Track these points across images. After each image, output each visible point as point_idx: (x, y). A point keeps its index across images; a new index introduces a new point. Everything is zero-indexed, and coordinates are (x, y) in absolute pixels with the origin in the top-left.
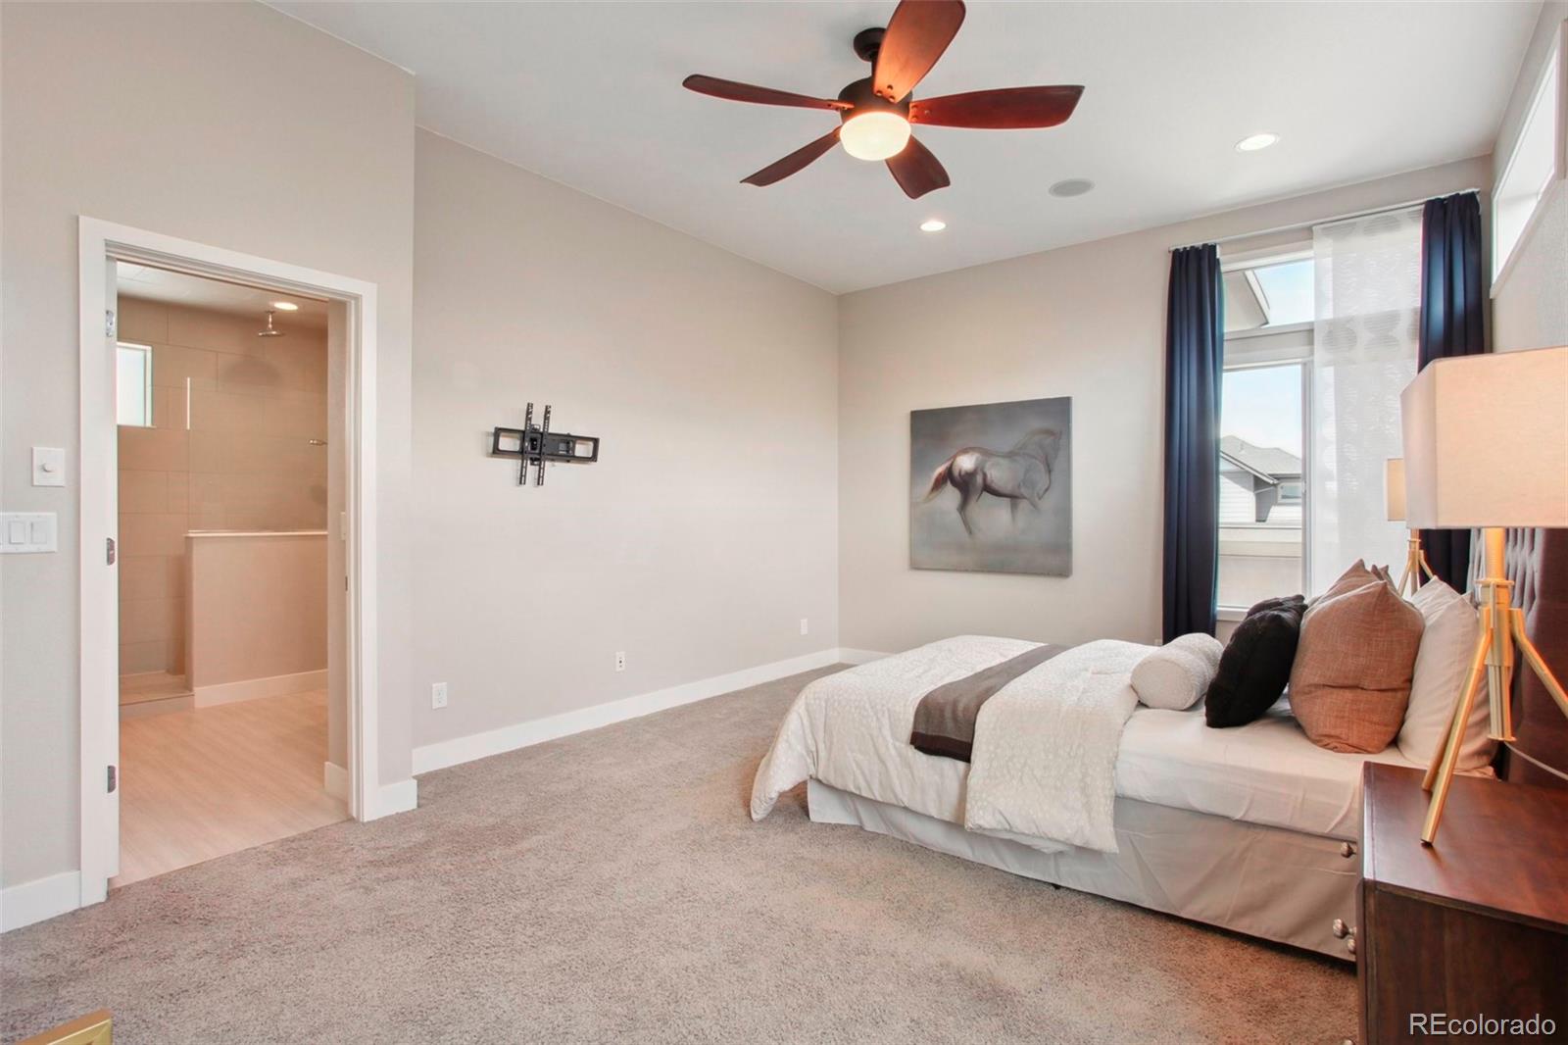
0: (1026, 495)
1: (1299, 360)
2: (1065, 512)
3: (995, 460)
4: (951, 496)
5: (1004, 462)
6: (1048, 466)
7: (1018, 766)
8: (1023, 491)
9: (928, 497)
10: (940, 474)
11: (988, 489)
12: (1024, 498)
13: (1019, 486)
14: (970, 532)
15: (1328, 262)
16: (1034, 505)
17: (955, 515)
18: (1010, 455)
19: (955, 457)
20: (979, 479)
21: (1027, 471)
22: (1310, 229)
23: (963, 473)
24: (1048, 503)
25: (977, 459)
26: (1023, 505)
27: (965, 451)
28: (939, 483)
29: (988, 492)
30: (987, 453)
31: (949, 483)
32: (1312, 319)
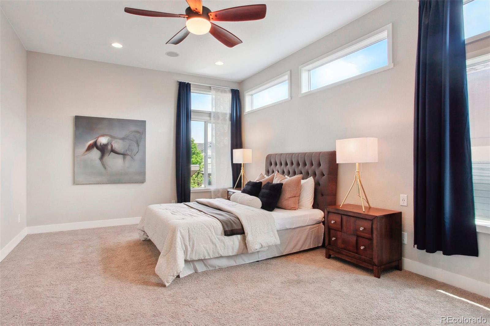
0: (129, 154)
1: (204, 120)
2: (143, 161)
3: (116, 140)
4: (95, 154)
5: (121, 142)
6: (138, 144)
7: (259, 230)
8: (128, 152)
9: (84, 153)
10: (91, 144)
11: (113, 151)
12: (128, 155)
13: (127, 151)
14: (105, 168)
15: (214, 96)
16: (132, 157)
17: (98, 162)
18: (123, 139)
19: (98, 138)
20: (109, 147)
21: (129, 145)
22: (210, 87)
23: (102, 144)
24: (138, 157)
25: (109, 139)
26: (128, 158)
27: (103, 135)
28: (90, 148)
29: (114, 153)
30: (113, 137)
31: (95, 147)
32: (211, 111)
